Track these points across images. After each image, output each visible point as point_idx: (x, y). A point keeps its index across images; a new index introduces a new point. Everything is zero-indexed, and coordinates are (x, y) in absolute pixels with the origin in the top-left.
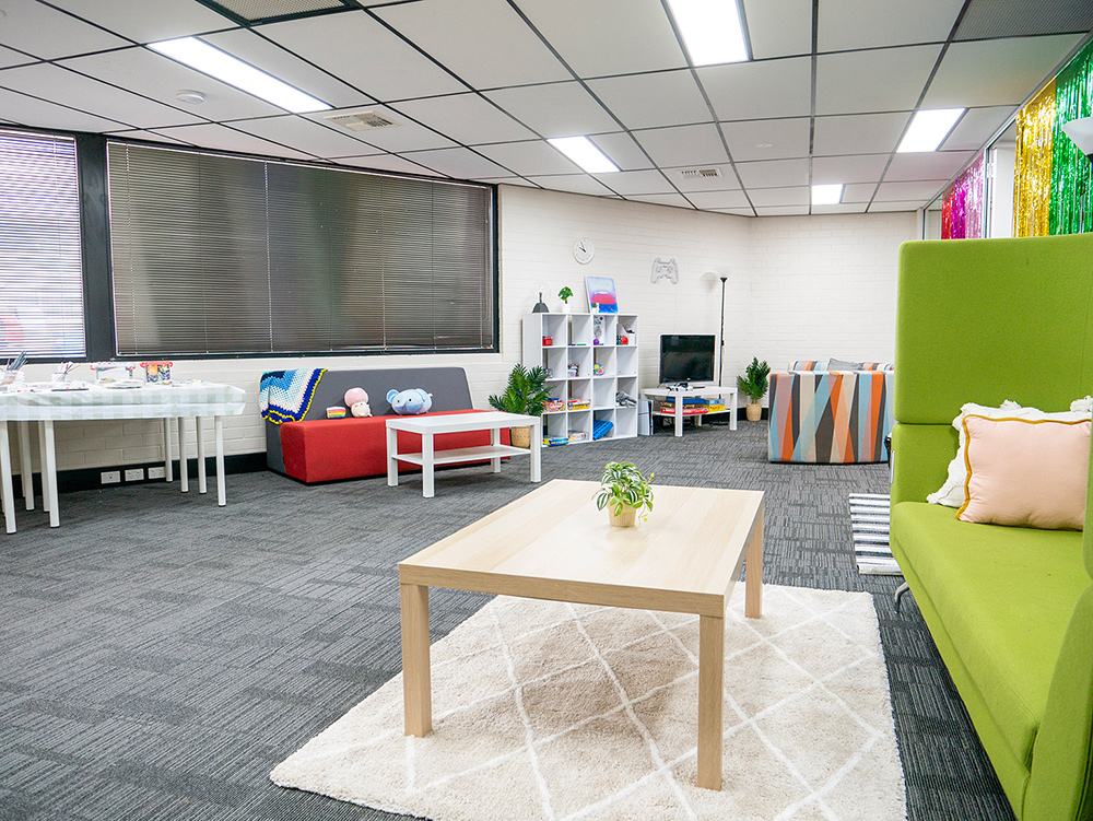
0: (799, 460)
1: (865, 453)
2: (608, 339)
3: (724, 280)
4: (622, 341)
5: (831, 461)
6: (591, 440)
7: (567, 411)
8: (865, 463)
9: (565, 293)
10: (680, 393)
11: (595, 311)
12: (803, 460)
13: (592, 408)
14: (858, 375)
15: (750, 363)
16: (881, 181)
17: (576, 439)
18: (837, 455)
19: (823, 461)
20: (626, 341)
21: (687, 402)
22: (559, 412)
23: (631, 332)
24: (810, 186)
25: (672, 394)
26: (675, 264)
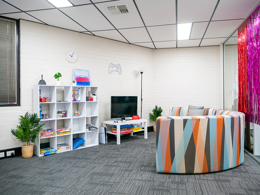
0: (175, 172)
1: (214, 166)
2: (82, 98)
3: (142, 73)
4: (89, 99)
5: (195, 172)
6: (72, 149)
7: (56, 135)
8: (214, 172)
9: (58, 76)
10: (119, 123)
11: (75, 85)
12: (177, 172)
13: (72, 134)
14: (209, 119)
15: (154, 108)
16: (210, 21)
17: (63, 150)
18: (198, 168)
19: (190, 172)
20: (92, 99)
21: (122, 127)
22: (52, 136)
23: (94, 95)
24: (176, 24)
25: (115, 124)
26: (120, 66)
